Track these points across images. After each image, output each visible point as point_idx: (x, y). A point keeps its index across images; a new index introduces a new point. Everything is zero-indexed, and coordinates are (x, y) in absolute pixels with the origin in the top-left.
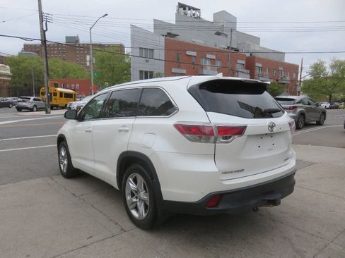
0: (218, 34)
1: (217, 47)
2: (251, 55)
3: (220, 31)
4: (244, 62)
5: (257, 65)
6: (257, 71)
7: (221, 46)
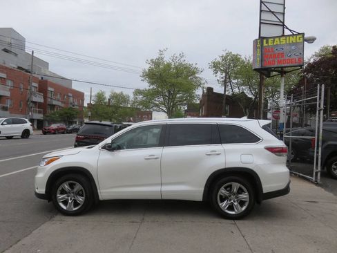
0: (6, 51)
1: (6, 65)
2: (42, 78)
3: (7, 48)
4: (36, 85)
5: (50, 89)
6: (49, 95)
7: (11, 65)
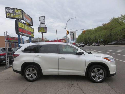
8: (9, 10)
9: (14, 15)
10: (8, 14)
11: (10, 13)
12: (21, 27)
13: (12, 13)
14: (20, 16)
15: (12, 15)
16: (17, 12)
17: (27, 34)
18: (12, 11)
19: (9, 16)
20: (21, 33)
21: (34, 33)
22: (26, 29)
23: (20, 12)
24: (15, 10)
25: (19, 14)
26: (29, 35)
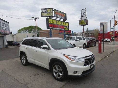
8: (43, 11)
9: (47, 14)
10: (42, 14)
11: (44, 13)
12: (51, 23)
13: (45, 13)
14: (51, 14)
15: (45, 14)
16: (49, 11)
17: (59, 28)
18: (45, 11)
19: (43, 15)
20: (52, 28)
21: (68, 26)
22: (57, 24)
23: (51, 11)
24: (48, 9)
25: (51, 12)
26: (62, 29)
